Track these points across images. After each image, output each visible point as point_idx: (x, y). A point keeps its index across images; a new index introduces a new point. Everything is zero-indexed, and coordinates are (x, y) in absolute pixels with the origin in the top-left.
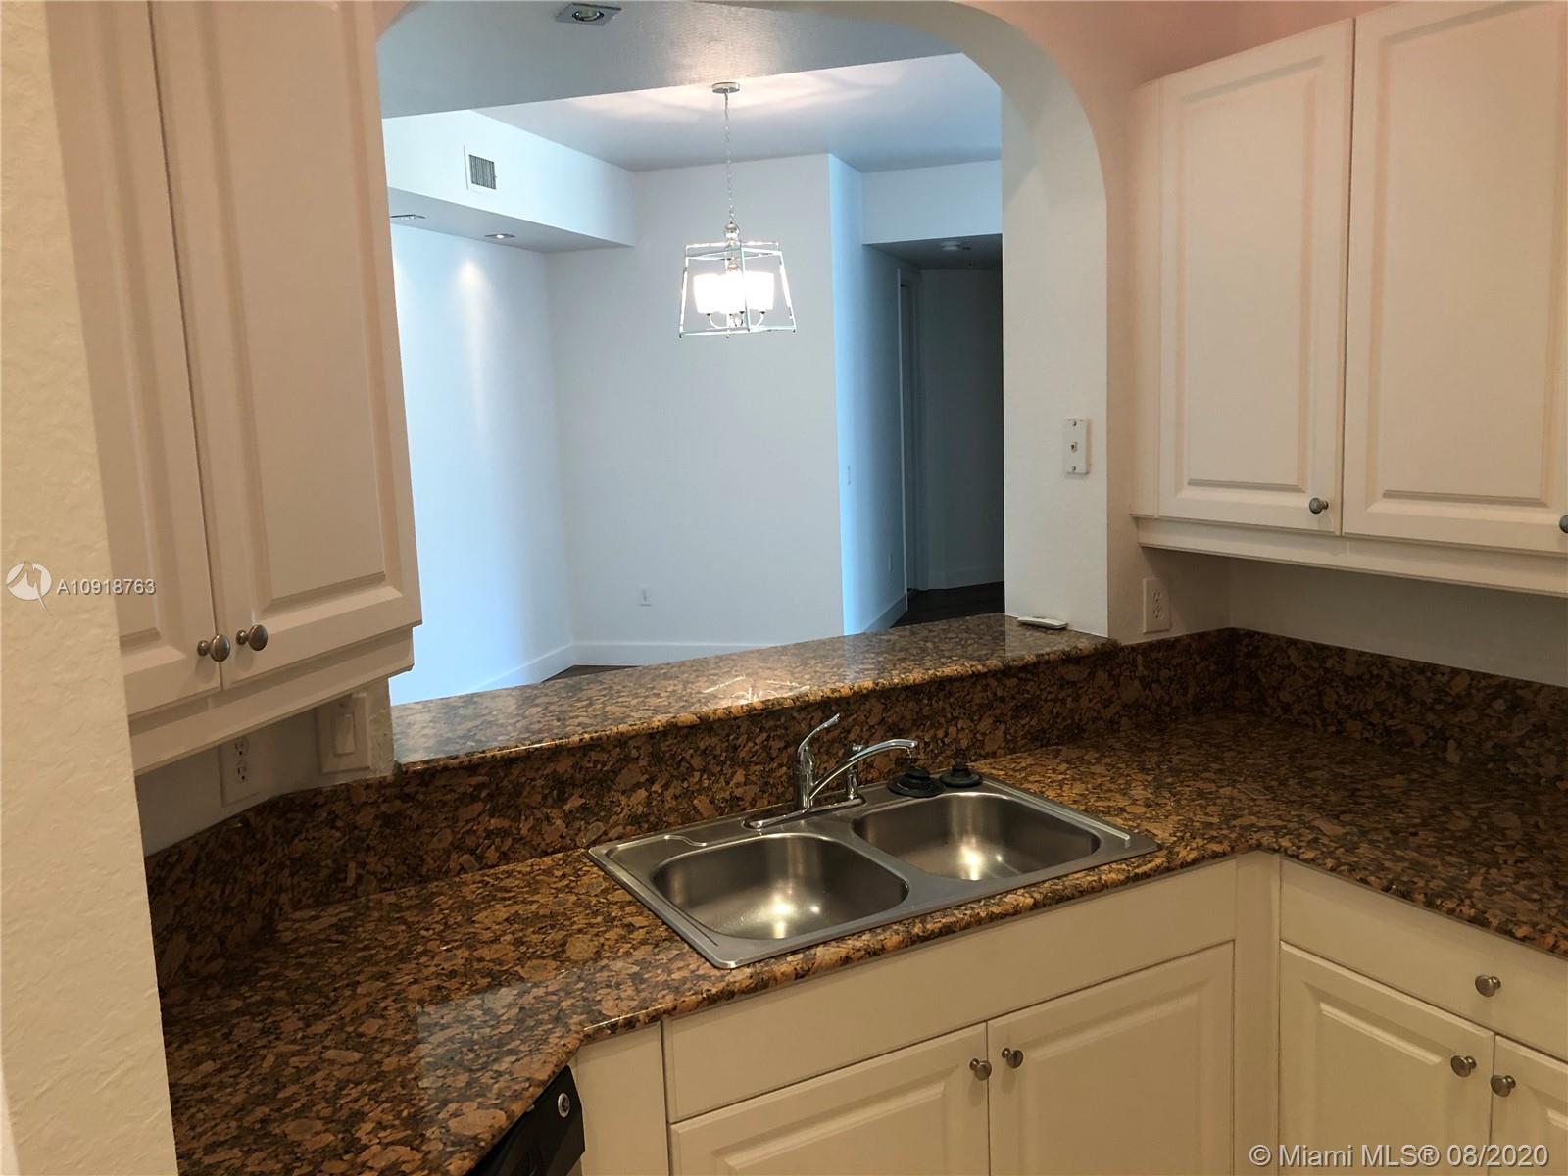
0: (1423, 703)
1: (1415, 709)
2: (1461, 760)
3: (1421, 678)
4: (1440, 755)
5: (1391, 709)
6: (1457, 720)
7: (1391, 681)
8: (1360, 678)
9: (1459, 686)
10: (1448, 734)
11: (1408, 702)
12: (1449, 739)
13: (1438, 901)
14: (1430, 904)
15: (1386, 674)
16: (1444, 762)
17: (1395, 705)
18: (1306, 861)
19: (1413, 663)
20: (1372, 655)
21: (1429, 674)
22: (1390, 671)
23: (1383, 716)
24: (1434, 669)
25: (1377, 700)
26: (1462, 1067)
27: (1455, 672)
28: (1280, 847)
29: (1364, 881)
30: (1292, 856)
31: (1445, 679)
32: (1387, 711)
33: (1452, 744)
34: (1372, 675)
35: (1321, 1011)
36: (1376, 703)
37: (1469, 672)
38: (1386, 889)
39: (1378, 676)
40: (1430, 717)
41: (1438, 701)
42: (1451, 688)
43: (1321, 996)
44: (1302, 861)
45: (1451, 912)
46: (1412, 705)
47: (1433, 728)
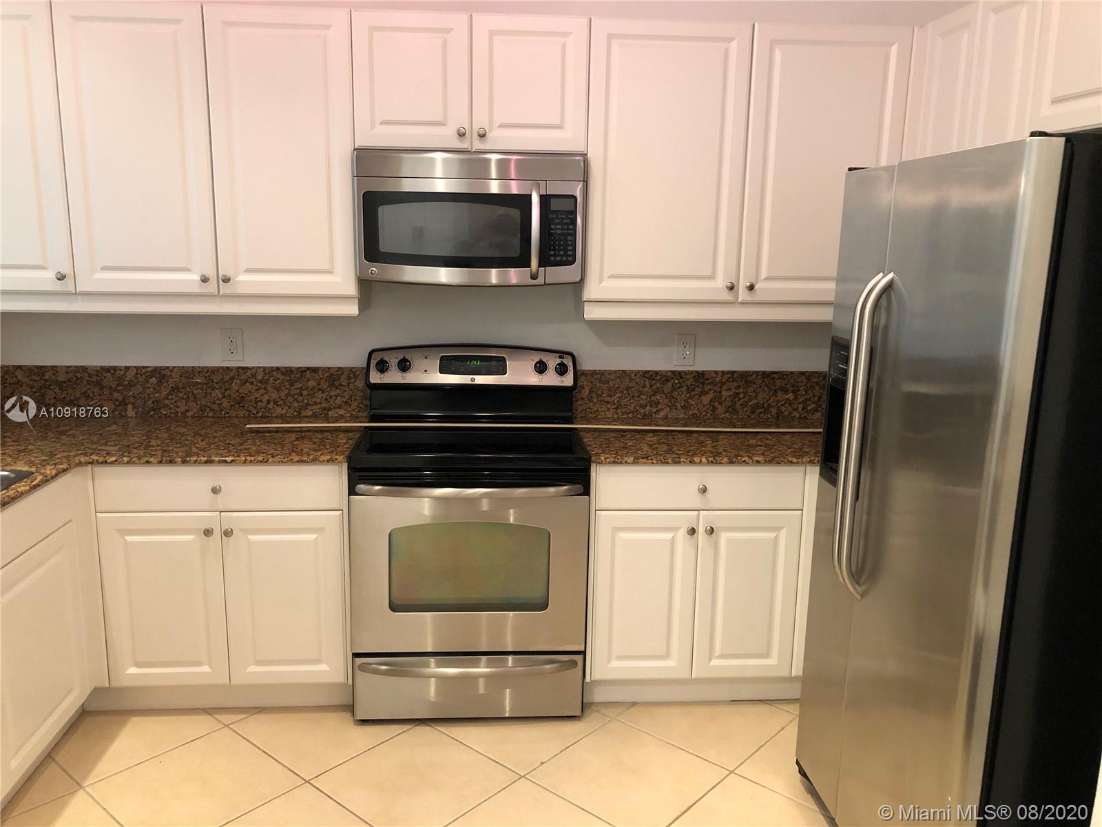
0: (111, 388)
1: (106, 391)
2: (136, 413)
3: (109, 374)
4: (123, 414)
5: (91, 395)
6: (131, 393)
7: (90, 379)
8: (69, 381)
9: (130, 375)
10: (127, 402)
11: (102, 389)
12: (128, 404)
13: (188, 459)
14: (184, 462)
15: (86, 376)
16: (126, 417)
17: (94, 392)
18: (112, 463)
19: (102, 368)
20: (76, 367)
21: (112, 372)
22: (88, 373)
23: (86, 400)
24: (115, 368)
25: (82, 391)
26: (208, 533)
27: (127, 368)
28: (93, 460)
29: (148, 462)
30: (102, 463)
31: (122, 373)
32: (89, 396)
33: (130, 407)
34: (77, 378)
35: (125, 540)
36: (82, 394)
37: (135, 367)
38: (160, 462)
39: (81, 377)
40: (116, 395)
41: (118, 385)
42: (126, 377)
43: (125, 532)
44: (109, 463)
45: (195, 462)
46: (105, 390)
47: (118, 400)
